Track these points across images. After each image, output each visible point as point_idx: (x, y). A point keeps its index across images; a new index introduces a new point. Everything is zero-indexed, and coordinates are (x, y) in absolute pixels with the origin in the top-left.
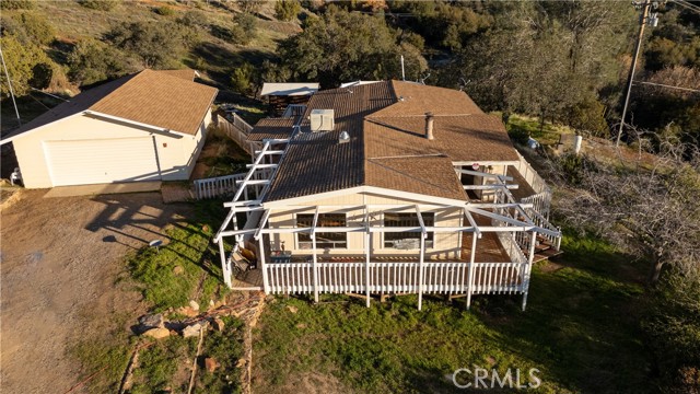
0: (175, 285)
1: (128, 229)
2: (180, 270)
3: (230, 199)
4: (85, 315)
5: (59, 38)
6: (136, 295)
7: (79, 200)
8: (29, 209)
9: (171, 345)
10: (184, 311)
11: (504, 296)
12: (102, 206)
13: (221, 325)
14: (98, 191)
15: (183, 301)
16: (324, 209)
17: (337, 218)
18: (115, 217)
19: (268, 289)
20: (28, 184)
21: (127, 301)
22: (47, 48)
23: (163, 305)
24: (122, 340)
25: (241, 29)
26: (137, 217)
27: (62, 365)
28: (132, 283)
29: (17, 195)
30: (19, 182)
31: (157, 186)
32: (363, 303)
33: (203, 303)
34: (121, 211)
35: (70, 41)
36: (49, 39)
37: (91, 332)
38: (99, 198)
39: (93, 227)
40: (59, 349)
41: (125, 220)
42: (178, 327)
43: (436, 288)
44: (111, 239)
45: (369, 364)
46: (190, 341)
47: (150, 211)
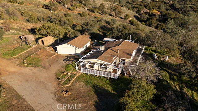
0: (70, 69)
1: (68, 61)
2: (71, 67)
3: (80, 59)
4: (58, 70)
5: (74, 24)
6: (65, 69)
7: (64, 56)
8: (57, 57)
9: (66, 75)
10: (69, 72)
11: (114, 79)
12: (66, 58)
13: (73, 74)
14: (67, 55)
15: (70, 71)
16: (91, 62)
17: (94, 64)
18: (67, 59)
19: (82, 72)
20: (58, 53)
21: (63, 70)
22: (72, 26)
23: (67, 71)
24: (61, 73)
25: (112, 22)
26: (70, 60)
27: (54, 75)
28: (65, 68)
29: (56, 55)
30: (57, 53)
31: (75, 56)
32: (94, 76)
33: (72, 72)
34: (68, 59)
35: (76, 24)
36: (73, 24)
37: (58, 72)
38: (67, 56)
39: (64, 60)
40: (55, 73)
41: (68, 60)
42: (67, 73)
43: (104, 76)
44: (65, 62)
45: (89, 83)
46: (68, 75)
47: (72, 59)
